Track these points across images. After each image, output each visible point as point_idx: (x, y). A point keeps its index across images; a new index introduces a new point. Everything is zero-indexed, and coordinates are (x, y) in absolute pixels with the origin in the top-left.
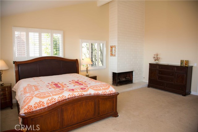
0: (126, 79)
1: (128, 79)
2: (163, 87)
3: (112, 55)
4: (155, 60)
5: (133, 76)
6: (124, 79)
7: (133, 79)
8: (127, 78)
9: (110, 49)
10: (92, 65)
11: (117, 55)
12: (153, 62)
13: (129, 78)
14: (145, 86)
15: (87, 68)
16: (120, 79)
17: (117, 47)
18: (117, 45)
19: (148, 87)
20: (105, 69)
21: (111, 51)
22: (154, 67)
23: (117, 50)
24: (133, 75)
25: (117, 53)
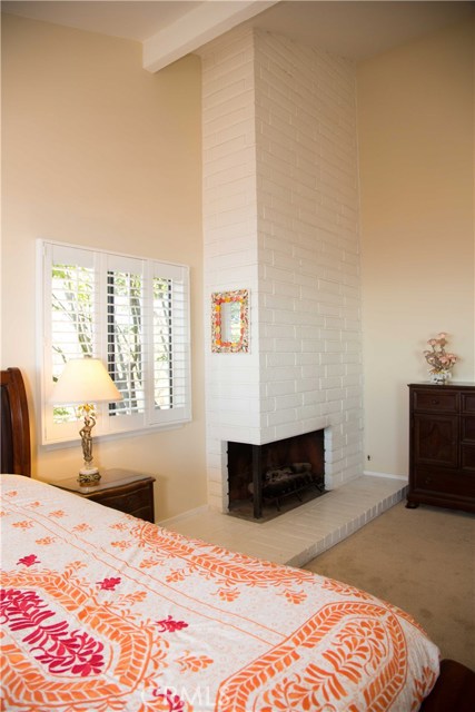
0: (294, 471)
1: (303, 470)
3: (225, 345)
4: (438, 369)
5: (327, 456)
6: (283, 477)
7: (329, 467)
8: (298, 465)
9: (208, 309)
10: (112, 406)
11: (254, 345)
13: (308, 465)
15: (87, 430)
17: (254, 300)
18: (255, 289)
19: (408, 507)
20: (184, 424)
21: (219, 323)
23: (254, 316)
24: (322, 450)
25: (254, 331)
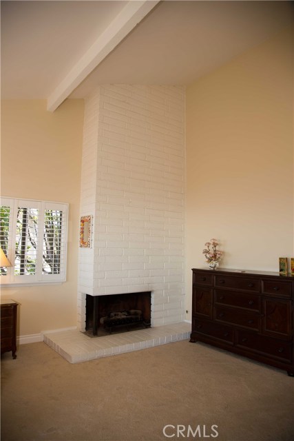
0: (129, 314)
1: (136, 314)
2: (232, 343)
3: (84, 243)
4: (210, 260)
5: (153, 308)
6: (122, 316)
7: (153, 314)
8: (132, 311)
12: (204, 265)
13: (139, 312)
14: (182, 338)
16: (109, 316)
17: (93, 221)
18: (94, 216)
19: (191, 341)
20: (63, 283)
21: (82, 232)
22: (205, 279)
23: (93, 228)
24: (150, 304)
25: (92, 236)
